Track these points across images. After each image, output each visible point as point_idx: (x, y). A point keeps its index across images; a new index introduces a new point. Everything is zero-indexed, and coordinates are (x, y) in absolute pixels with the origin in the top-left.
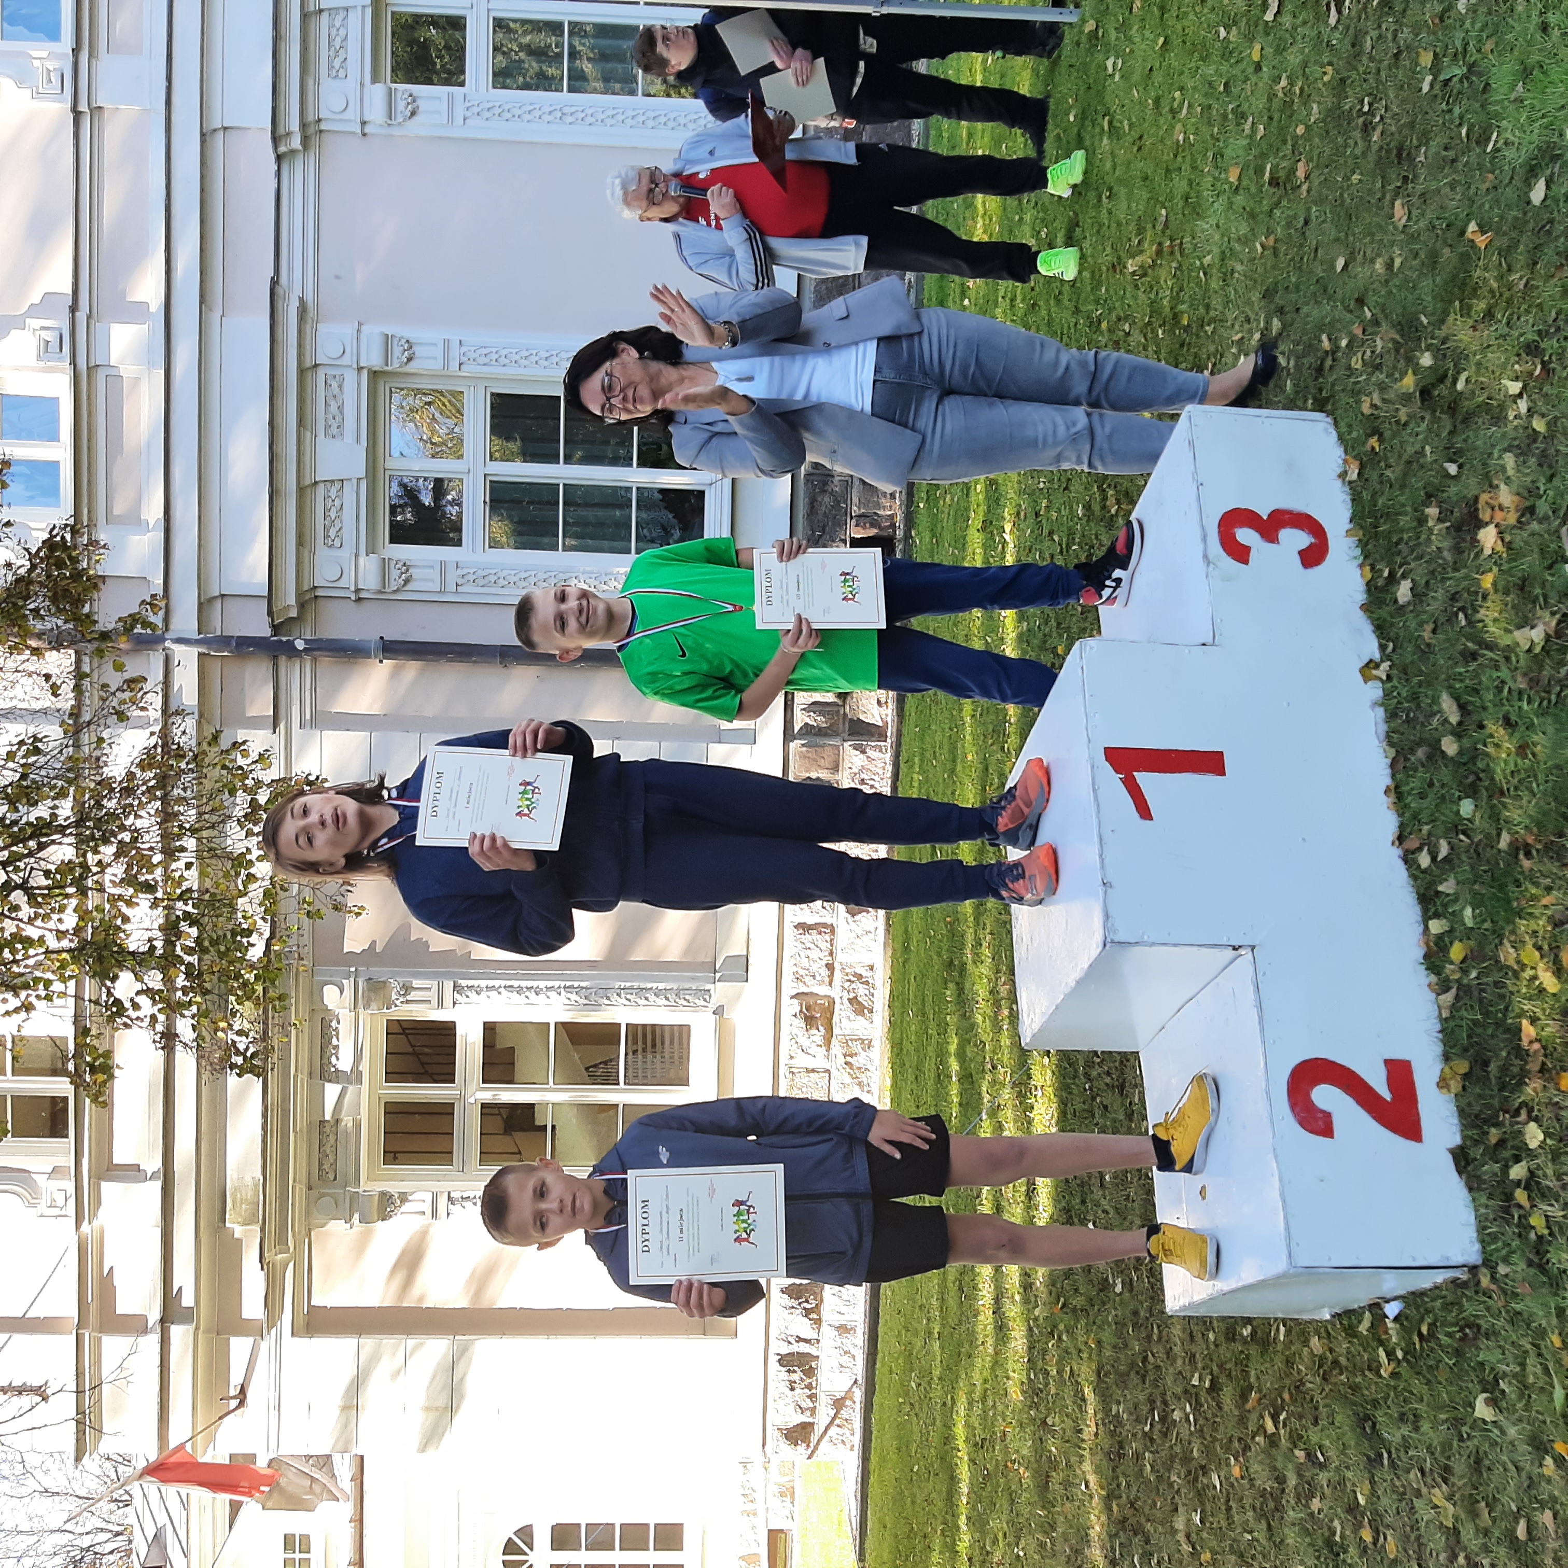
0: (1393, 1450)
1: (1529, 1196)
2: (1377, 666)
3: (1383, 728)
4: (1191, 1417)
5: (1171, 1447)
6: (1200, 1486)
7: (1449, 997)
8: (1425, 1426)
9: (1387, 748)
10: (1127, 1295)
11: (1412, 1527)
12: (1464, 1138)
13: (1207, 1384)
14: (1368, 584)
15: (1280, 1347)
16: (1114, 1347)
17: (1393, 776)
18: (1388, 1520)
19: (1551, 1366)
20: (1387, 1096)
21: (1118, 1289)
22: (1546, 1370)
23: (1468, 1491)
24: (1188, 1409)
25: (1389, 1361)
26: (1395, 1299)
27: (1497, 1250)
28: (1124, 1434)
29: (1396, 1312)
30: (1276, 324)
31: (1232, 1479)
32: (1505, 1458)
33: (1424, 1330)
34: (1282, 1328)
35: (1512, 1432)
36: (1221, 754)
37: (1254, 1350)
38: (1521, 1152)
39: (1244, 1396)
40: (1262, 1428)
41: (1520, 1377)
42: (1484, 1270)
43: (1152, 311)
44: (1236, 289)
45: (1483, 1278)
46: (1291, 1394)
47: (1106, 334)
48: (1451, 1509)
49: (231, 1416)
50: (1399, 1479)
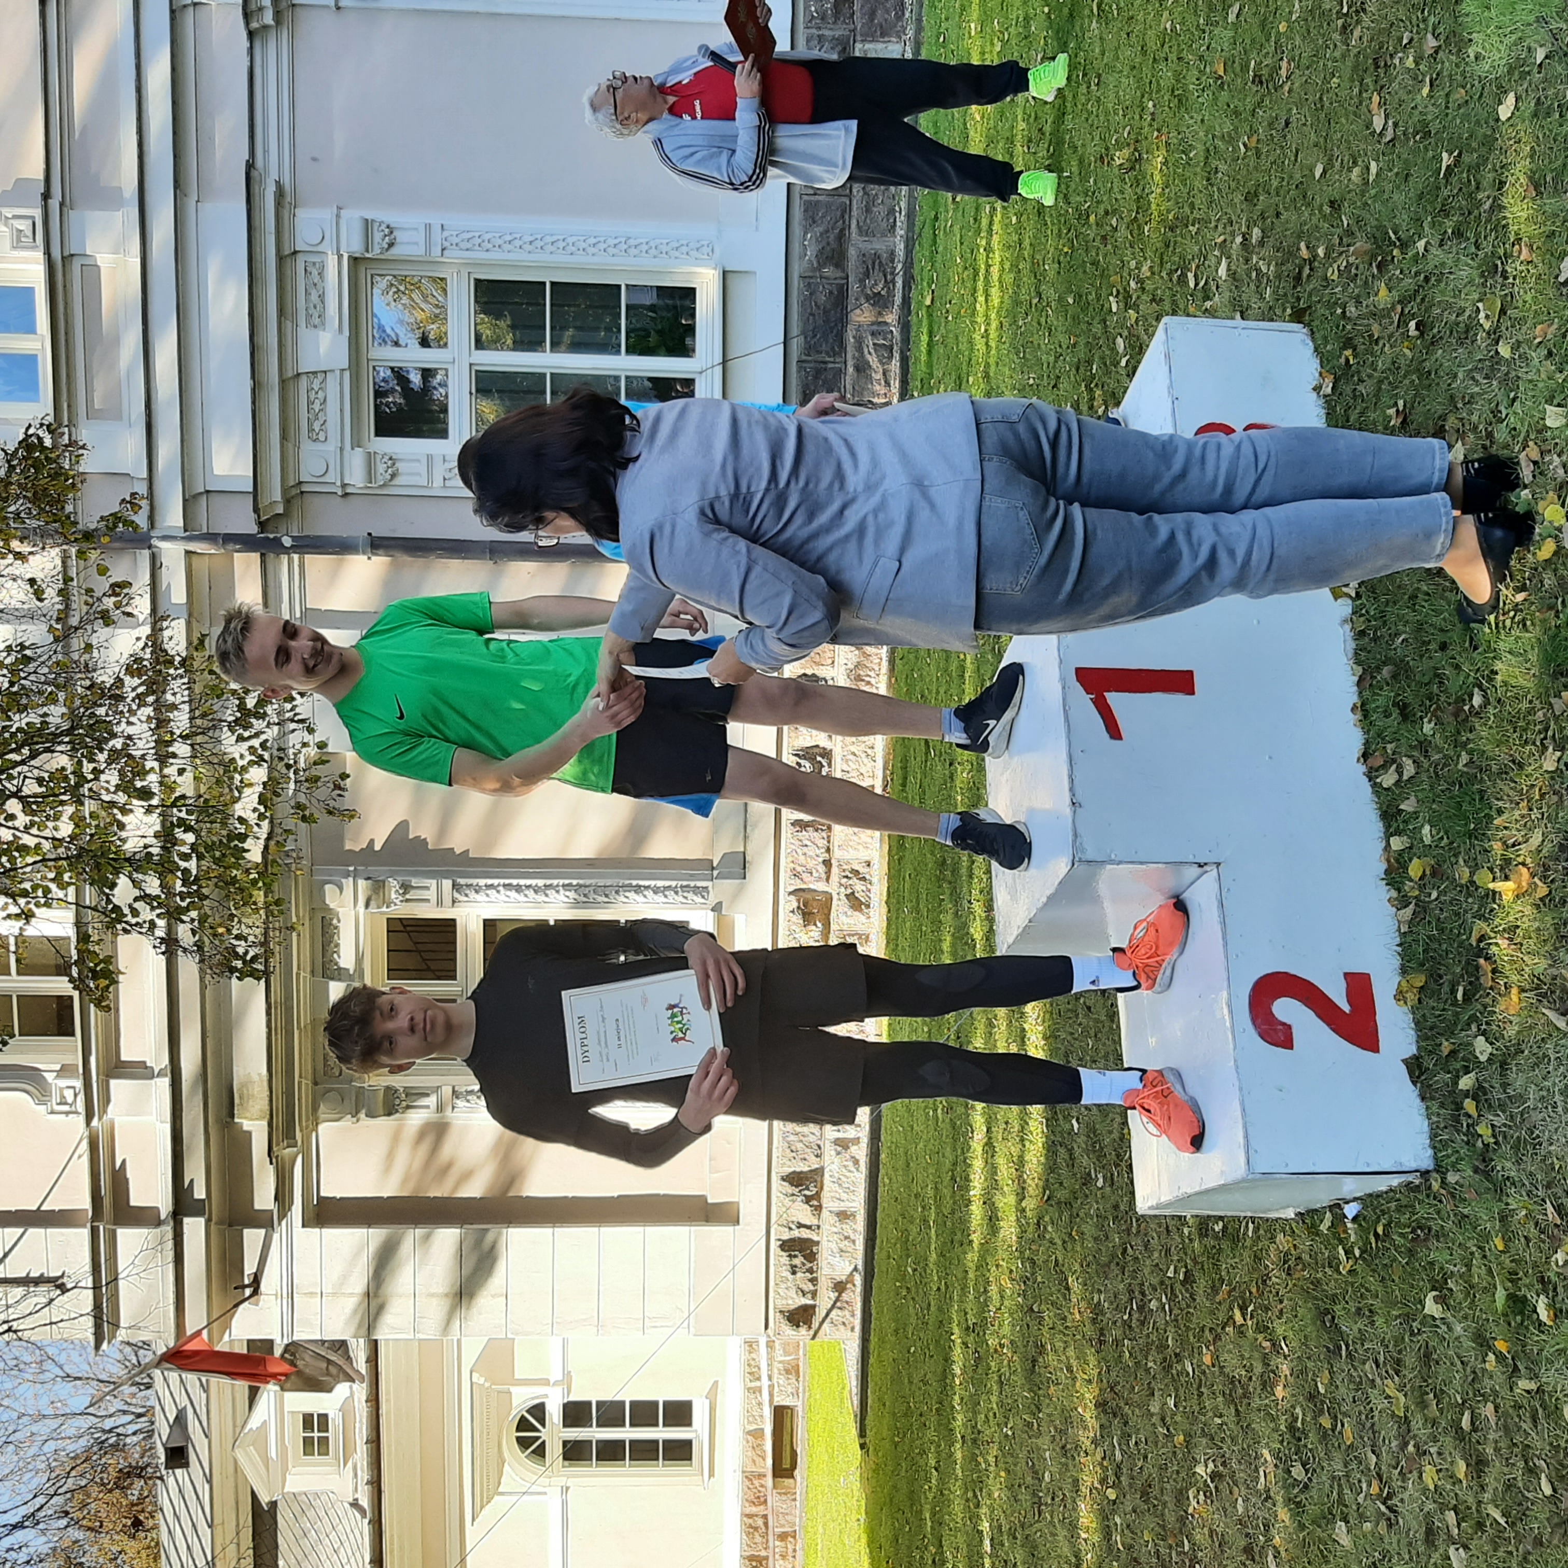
0: (1351, 1343)
1: (1477, 1107)
3: (1352, 645)
4: (1167, 1307)
5: (1148, 1336)
6: (1174, 1372)
7: (1408, 912)
8: (1379, 1321)
9: (1355, 666)
10: (1107, 1189)
11: (1367, 1417)
12: (1419, 1048)
13: (1182, 1277)
15: (1248, 1243)
16: (1096, 1239)
17: (1360, 694)
18: (1346, 1408)
19: (1494, 1266)
20: (1346, 1008)
21: (1100, 1183)
22: (1490, 1272)
23: (1418, 1383)
24: (1164, 1300)
25: (1348, 1258)
26: (1355, 1199)
27: (1448, 1156)
28: (1105, 1322)
29: (1354, 1213)
30: (1256, 233)
31: (1204, 1367)
32: (1451, 1353)
33: (1380, 1230)
34: (1251, 1226)
35: (1458, 1329)
36: (1190, 673)
37: (1224, 1245)
38: (1470, 1064)
39: (1215, 1290)
40: (1231, 1319)
41: (1466, 1277)
42: (1435, 1175)
43: (1138, 208)
44: (1219, 190)
45: (1434, 1183)
46: (1258, 1287)
47: (1094, 227)
48: (1402, 1399)
49: (246, 1304)
50: (1355, 1369)
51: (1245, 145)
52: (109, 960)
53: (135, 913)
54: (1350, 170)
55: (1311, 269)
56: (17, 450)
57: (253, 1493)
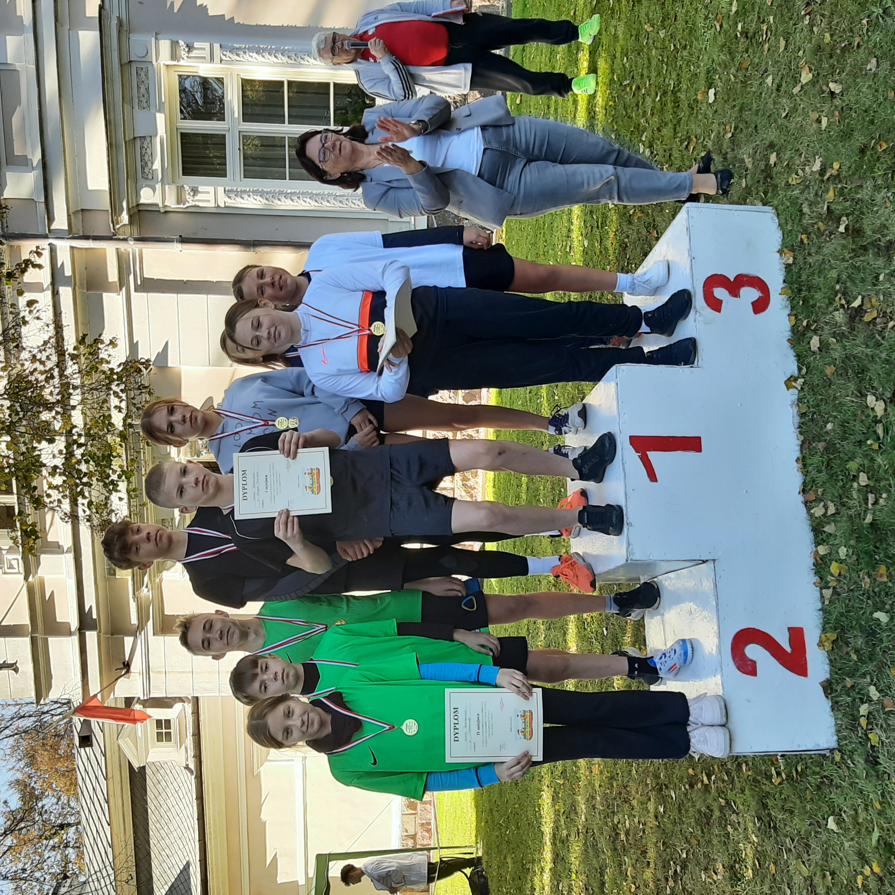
2: (796, 380)
3: (797, 420)
7: (827, 593)
9: (799, 435)
12: (831, 677)
14: (793, 328)
17: (801, 451)
20: (788, 649)
25: (777, 777)
33: (799, 769)
36: (699, 438)
38: (866, 699)
40: (701, 779)
41: (854, 817)
42: (837, 753)
49: (122, 678)
57: (129, 762)
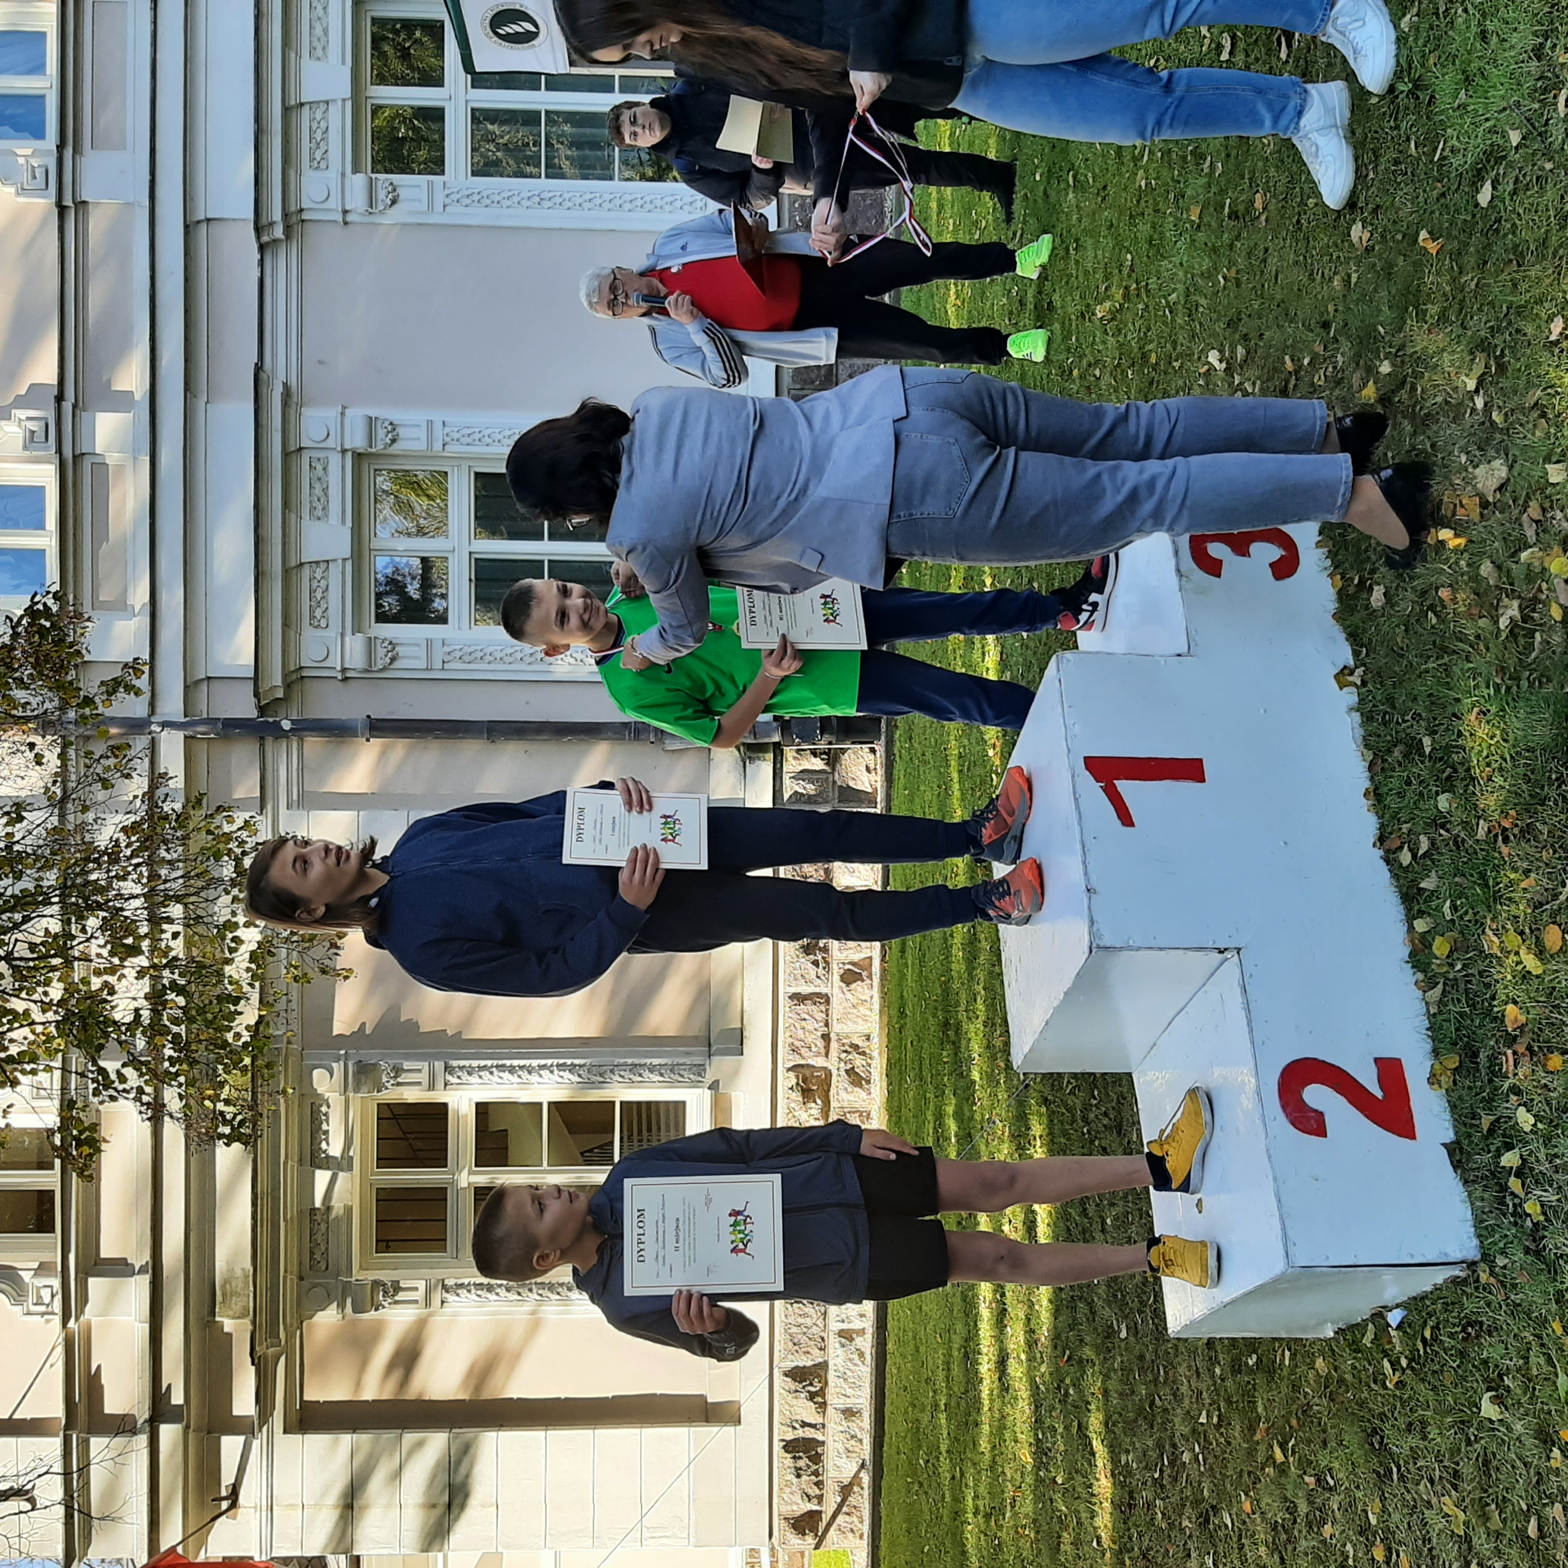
0: (1402, 1463)
1: (1523, 1185)
2: (1352, 673)
3: (1360, 732)
4: (1200, 1457)
5: (1181, 1491)
6: (1211, 1527)
8: (1433, 1432)
9: (1365, 751)
10: (1132, 1339)
11: (1424, 1542)
12: (1456, 1133)
13: (1215, 1420)
14: (1340, 593)
15: (1285, 1372)
16: (1121, 1394)
17: (1372, 779)
18: (1400, 1536)
19: (1553, 1354)
20: (1379, 1094)
21: (1123, 1334)
22: (1549, 1360)
23: (1477, 1495)
24: (1197, 1449)
25: (1394, 1370)
26: (1397, 1306)
27: (1494, 1243)
28: (1134, 1483)
29: (1399, 1319)
30: (1240, 351)
31: (1244, 1516)
32: (1513, 1456)
33: (1427, 1334)
34: (1287, 1353)
35: (1518, 1427)
36: (1200, 761)
37: (1260, 1380)
38: (1513, 1139)
39: (1252, 1429)
40: (1271, 1458)
41: (1524, 1371)
43: (1121, 354)
44: (1200, 323)
45: (1482, 1274)
46: (1298, 1419)
47: (1077, 381)
48: (1462, 1516)
49: (224, 1517)
50: (1408, 1492)
51: (1225, 278)
52: (94, 1127)
53: (122, 1078)
54: (1331, 280)
55: (1297, 379)
56: (22, 617)
